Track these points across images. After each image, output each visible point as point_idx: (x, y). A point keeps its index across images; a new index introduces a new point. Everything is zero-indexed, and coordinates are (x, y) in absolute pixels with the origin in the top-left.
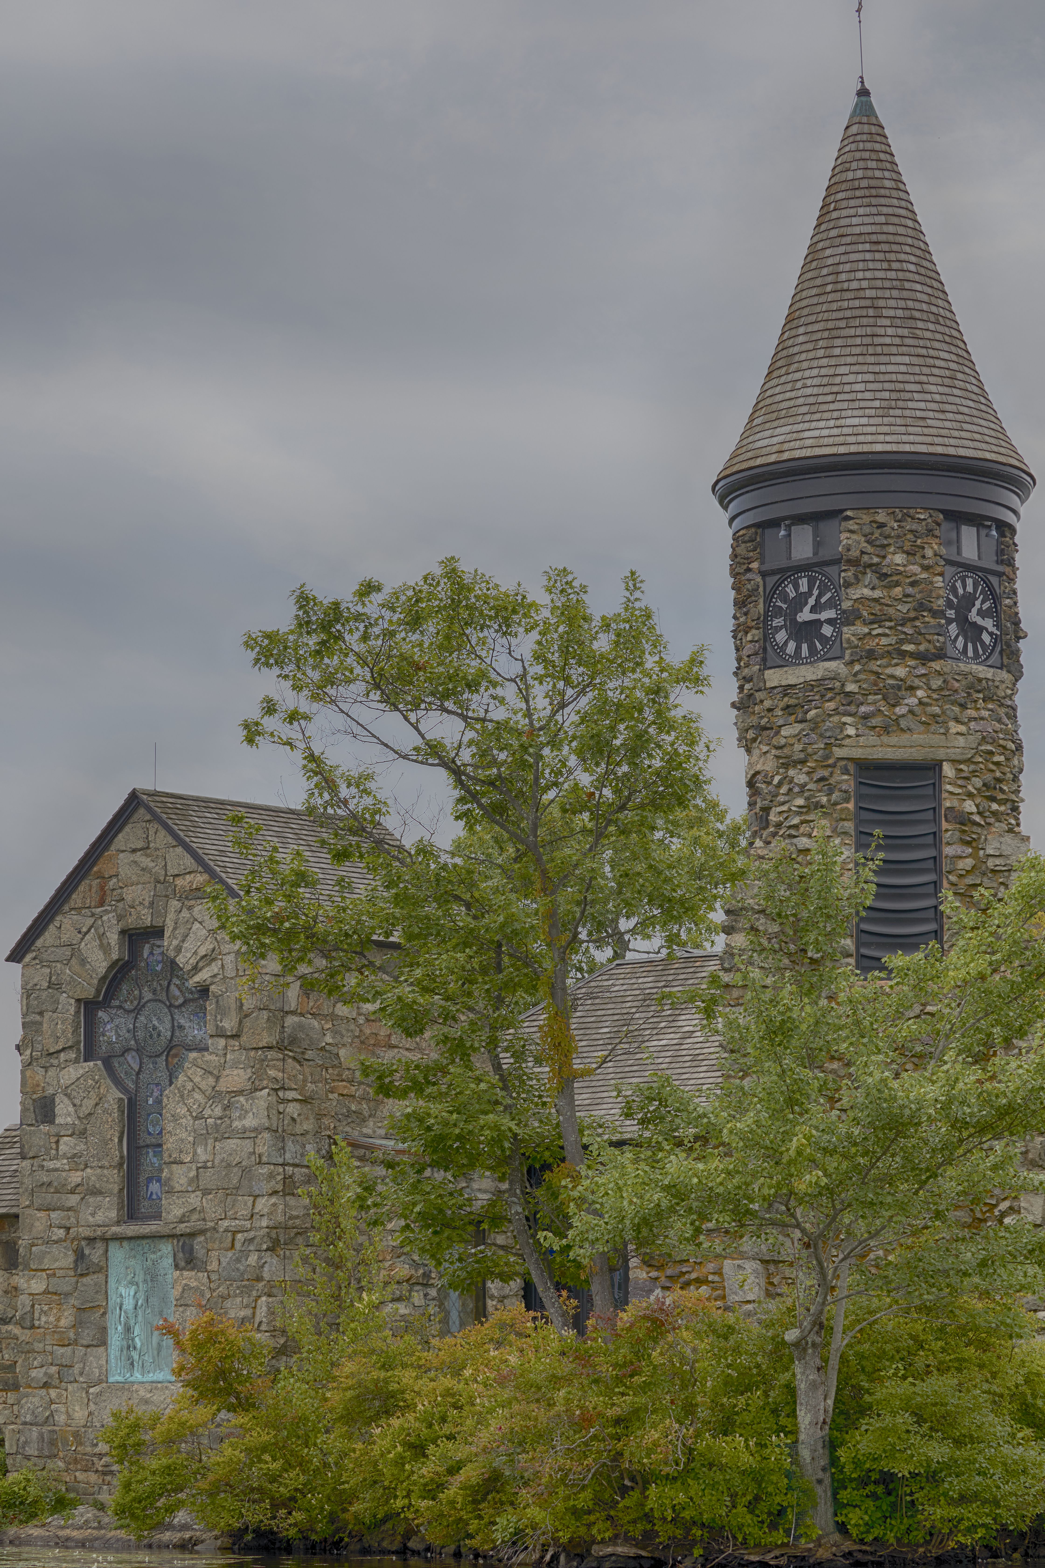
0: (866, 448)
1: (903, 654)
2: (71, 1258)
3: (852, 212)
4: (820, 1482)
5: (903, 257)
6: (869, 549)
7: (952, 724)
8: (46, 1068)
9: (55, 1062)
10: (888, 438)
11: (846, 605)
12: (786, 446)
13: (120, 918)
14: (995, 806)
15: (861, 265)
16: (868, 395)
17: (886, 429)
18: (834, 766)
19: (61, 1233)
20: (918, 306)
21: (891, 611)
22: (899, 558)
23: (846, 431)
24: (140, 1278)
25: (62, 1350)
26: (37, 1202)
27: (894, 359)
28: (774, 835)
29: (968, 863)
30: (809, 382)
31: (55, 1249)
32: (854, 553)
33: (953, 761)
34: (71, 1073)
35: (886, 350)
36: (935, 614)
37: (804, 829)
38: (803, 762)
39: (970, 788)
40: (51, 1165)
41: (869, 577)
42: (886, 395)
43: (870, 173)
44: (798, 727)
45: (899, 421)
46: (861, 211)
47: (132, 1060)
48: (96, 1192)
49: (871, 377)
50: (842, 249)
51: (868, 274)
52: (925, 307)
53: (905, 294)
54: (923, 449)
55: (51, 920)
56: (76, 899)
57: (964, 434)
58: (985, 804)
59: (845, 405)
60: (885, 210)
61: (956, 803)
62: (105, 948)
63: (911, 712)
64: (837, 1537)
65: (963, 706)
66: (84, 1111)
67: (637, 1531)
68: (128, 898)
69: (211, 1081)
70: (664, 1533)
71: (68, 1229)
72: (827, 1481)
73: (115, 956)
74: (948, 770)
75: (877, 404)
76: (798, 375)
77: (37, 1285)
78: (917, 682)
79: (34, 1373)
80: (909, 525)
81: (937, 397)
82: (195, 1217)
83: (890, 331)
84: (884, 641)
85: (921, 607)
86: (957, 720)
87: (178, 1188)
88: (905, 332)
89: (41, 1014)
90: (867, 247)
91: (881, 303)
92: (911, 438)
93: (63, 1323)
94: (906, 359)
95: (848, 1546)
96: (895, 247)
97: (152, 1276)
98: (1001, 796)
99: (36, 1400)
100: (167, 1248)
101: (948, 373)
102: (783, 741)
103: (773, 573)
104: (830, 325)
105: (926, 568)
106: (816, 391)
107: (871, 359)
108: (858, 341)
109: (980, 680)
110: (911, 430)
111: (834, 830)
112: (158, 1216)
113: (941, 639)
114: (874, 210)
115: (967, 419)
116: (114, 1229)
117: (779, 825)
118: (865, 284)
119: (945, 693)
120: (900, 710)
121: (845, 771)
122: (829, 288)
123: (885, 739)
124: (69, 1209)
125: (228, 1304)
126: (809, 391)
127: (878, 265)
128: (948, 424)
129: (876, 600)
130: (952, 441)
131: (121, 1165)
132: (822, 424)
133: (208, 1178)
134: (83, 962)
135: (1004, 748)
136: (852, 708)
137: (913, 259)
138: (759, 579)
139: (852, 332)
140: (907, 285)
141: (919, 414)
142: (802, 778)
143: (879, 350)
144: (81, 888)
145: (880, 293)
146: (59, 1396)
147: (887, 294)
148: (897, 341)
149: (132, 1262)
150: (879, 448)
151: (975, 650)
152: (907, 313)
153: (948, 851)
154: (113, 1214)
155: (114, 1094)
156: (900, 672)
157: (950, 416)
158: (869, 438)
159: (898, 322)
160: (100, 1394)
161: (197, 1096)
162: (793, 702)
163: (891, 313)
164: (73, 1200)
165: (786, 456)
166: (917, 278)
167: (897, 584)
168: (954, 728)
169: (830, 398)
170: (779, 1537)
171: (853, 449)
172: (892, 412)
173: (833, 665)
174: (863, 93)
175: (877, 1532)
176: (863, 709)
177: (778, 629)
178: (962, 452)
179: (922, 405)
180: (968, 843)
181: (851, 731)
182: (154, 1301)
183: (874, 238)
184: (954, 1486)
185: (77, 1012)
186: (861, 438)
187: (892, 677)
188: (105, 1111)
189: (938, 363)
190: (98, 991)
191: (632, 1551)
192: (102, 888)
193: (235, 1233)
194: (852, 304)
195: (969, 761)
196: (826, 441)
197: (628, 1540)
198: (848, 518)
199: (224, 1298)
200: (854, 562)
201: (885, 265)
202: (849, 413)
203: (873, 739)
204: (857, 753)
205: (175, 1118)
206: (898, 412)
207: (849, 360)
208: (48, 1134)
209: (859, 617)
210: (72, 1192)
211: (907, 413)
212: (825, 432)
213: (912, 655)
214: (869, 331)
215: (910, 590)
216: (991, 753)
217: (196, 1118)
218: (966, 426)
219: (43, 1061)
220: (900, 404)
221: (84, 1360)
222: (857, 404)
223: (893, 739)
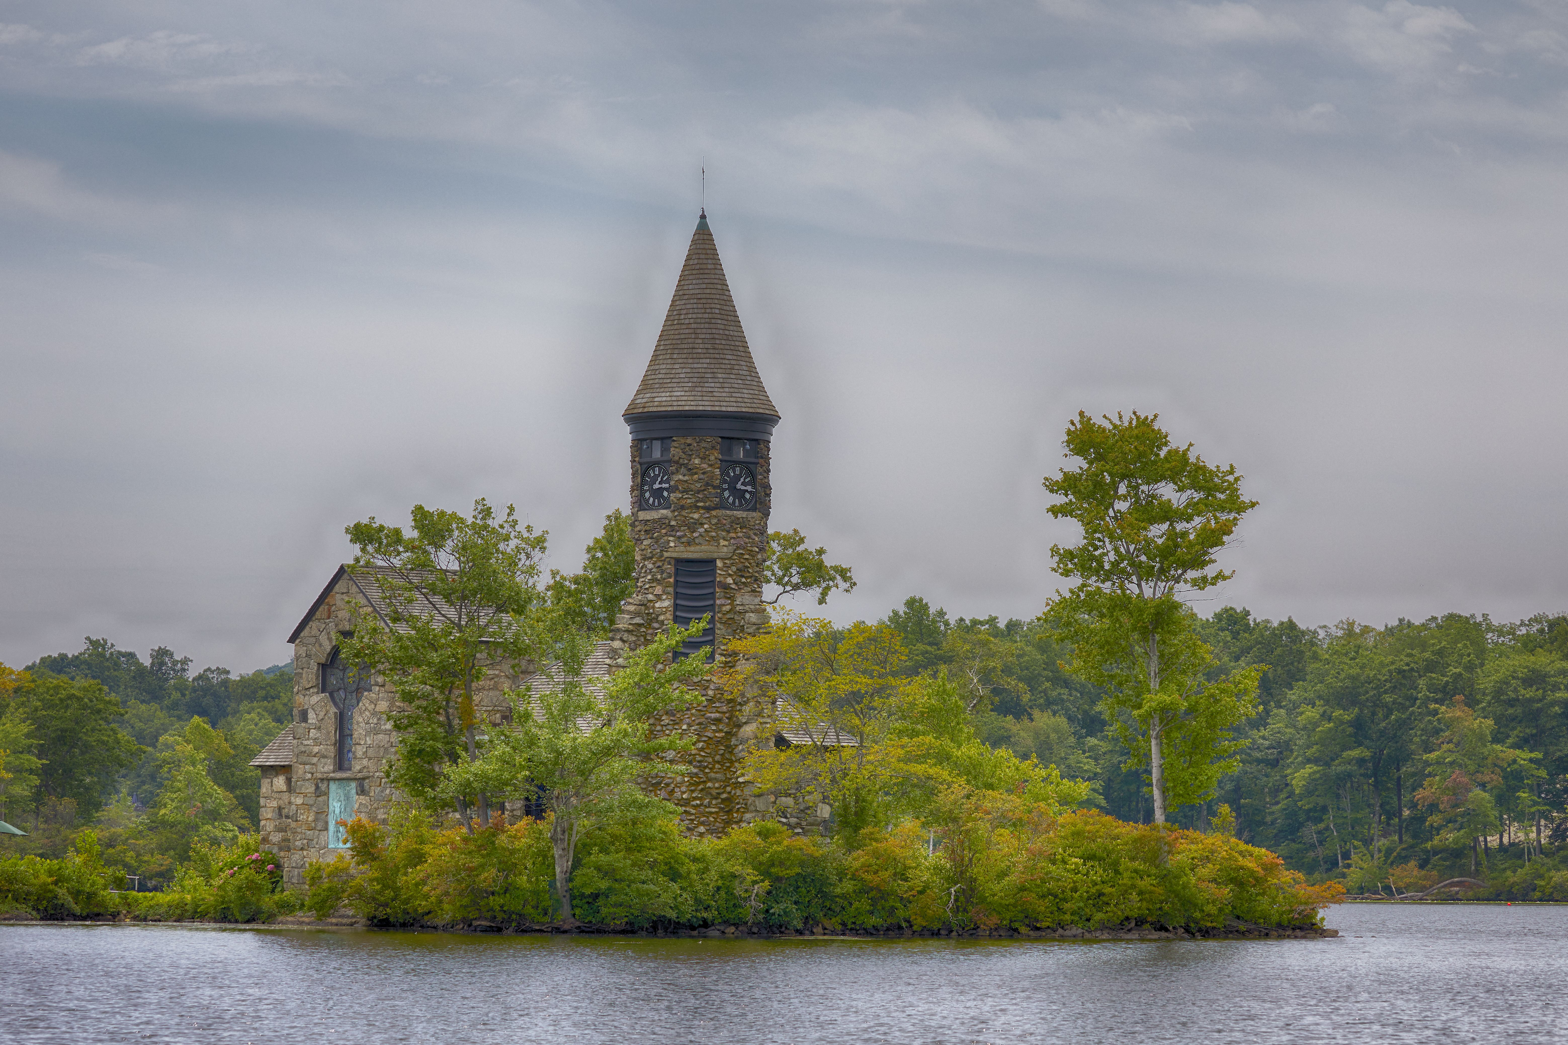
0: (681, 408)
1: (698, 508)
2: (313, 788)
3: (690, 282)
4: (564, 896)
5: (713, 306)
6: (684, 456)
7: (721, 541)
8: (304, 696)
9: (308, 693)
10: (692, 403)
11: (672, 483)
12: (647, 405)
13: (336, 625)
14: (744, 580)
15: (691, 311)
16: (686, 380)
17: (692, 398)
18: (664, 560)
19: (309, 776)
20: (717, 331)
21: (693, 486)
22: (697, 461)
23: (674, 398)
24: (342, 798)
25: (309, 832)
26: (300, 760)
27: (701, 361)
28: (639, 592)
29: (728, 607)
30: (662, 371)
31: (307, 783)
32: (676, 458)
33: (723, 559)
34: (315, 699)
35: (698, 356)
36: (714, 487)
37: (651, 590)
38: (651, 558)
39: (730, 572)
40: (305, 742)
41: (683, 470)
42: (695, 380)
43: (701, 261)
44: (650, 541)
45: (699, 394)
46: (694, 282)
47: (342, 694)
48: (324, 757)
49: (689, 370)
50: (683, 302)
51: (694, 316)
52: (721, 332)
53: (712, 326)
54: (709, 408)
55: (307, 623)
56: (318, 614)
57: (732, 399)
58: (738, 579)
59: (675, 385)
60: (706, 281)
61: (722, 579)
62: (330, 639)
63: (701, 535)
64: (573, 920)
65: (728, 532)
66: (320, 717)
67: (489, 915)
68: (340, 616)
69: (373, 706)
70: (500, 916)
71: (312, 774)
72: (568, 896)
73: (334, 644)
74: (719, 564)
75: (690, 384)
76: (657, 367)
77: (299, 801)
78: (704, 521)
79: (297, 843)
80: (703, 444)
81: (721, 380)
82: (365, 770)
83: (701, 346)
84: (689, 501)
85: (707, 484)
86: (724, 539)
87: (358, 756)
88: (709, 346)
89: (302, 669)
90: (695, 301)
91: (699, 331)
92: (703, 403)
93: (310, 819)
94: (708, 361)
95: (578, 924)
96: (709, 301)
97: (347, 797)
98: (748, 575)
99: (297, 856)
100: (353, 785)
101: (729, 366)
102: (643, 547)
103: (645, 463)
104: (674, 342)
105: (711, 465)
106: (663, 376)
107: (690, 361)
108: (685, 351)
109: (738, 519)
110: (705, 398)
111: (663, 591)
112: (350, 769)
113: (717, 500)
114: (700, 281)
115: (736, 390)
116: (332, 775)
117: (641, 587)
118: (692, 321)
119: (719, 526)
120: (695, 535)
121: (669, 564)
122: (676, 322)
123: (688, 548)
124: (313, 764)
125: (378, 812)
126: (660, 376)
127: (699, 311)
128: (724, 394)
129: (686, 481)
130: (725, 404)
131: (335, 744)
132: (663, 394)
133: (371, 752)
134: (321, 645)
135: (752, 551)
136: (674, 533)
137: (718, 306)
138: (639, 466)
139: (683, 346)
140: (713, 321)
141: (710, 390)
142: (650, 566)
143: (695, 356)
144: (320, 609)
145: (699, 326)
146: (308, 854)
147: (702, 326)
148: (705, 351)
149: (339, 791)
150: (687, 408)
151: (740, 502)
152: (711, 336)
153: (718, 602)
154: (331, 768)
155: (333, 710)
156: (696, 516)
157: (727, 390)
158: (683, 403)
159: (706, 341)
160: (324, 853)
161: (367, 713)
162: (648, 528)
163: (703, 336)
164: (315, 760)
165: (646, 410)
166: (719, 316)
167: (696, 473)
168: (722, 542)
169: (669, 381)
170: (547, 919)
171: (675, 408)
172: (696, 389)
173: (664, 512)
174: (703, 217)
175: (590, 918)
176: (678, 534)
177: (647, 491)
178: (729, 409)
179: (712, 385)
180: (729, 598)
181: (672, 544)
182: (348, 809)
183: (699, 296)
184: (613, 899)
185: (318, 669)
186: (680, 403)
187: (692, 518)
188: (329, 718)
189: (724, 361)
190: (327, 660)
191: (488, 924)
192: (329, 610)
193: (381, 779)
194: (685, 331)
195: (730, 558)
196: (664, 404)
197: (486, 919)
198: (674, 441)
199: (376, 809)
200: (677, 462)
201: (703, 311)
202: (677, 389)
203: (682, 548)
204: (675, 555)
205: (358, 723)
206: (700, 389)
207: (680, 361)
208: (305, 728)
209: (678, 489)
210: (315, 756)
211: (704, 389)
212: (664, 399)
213: (703, 508)
214: (691, 346)
215: (702, 476)
216: (742, 554)
217: (366, 724)
218: (734, 395)
219: (303, 692)
220: (702, 384)
221: (318, 837)
222: (681, 385)
223: (692, 549)
